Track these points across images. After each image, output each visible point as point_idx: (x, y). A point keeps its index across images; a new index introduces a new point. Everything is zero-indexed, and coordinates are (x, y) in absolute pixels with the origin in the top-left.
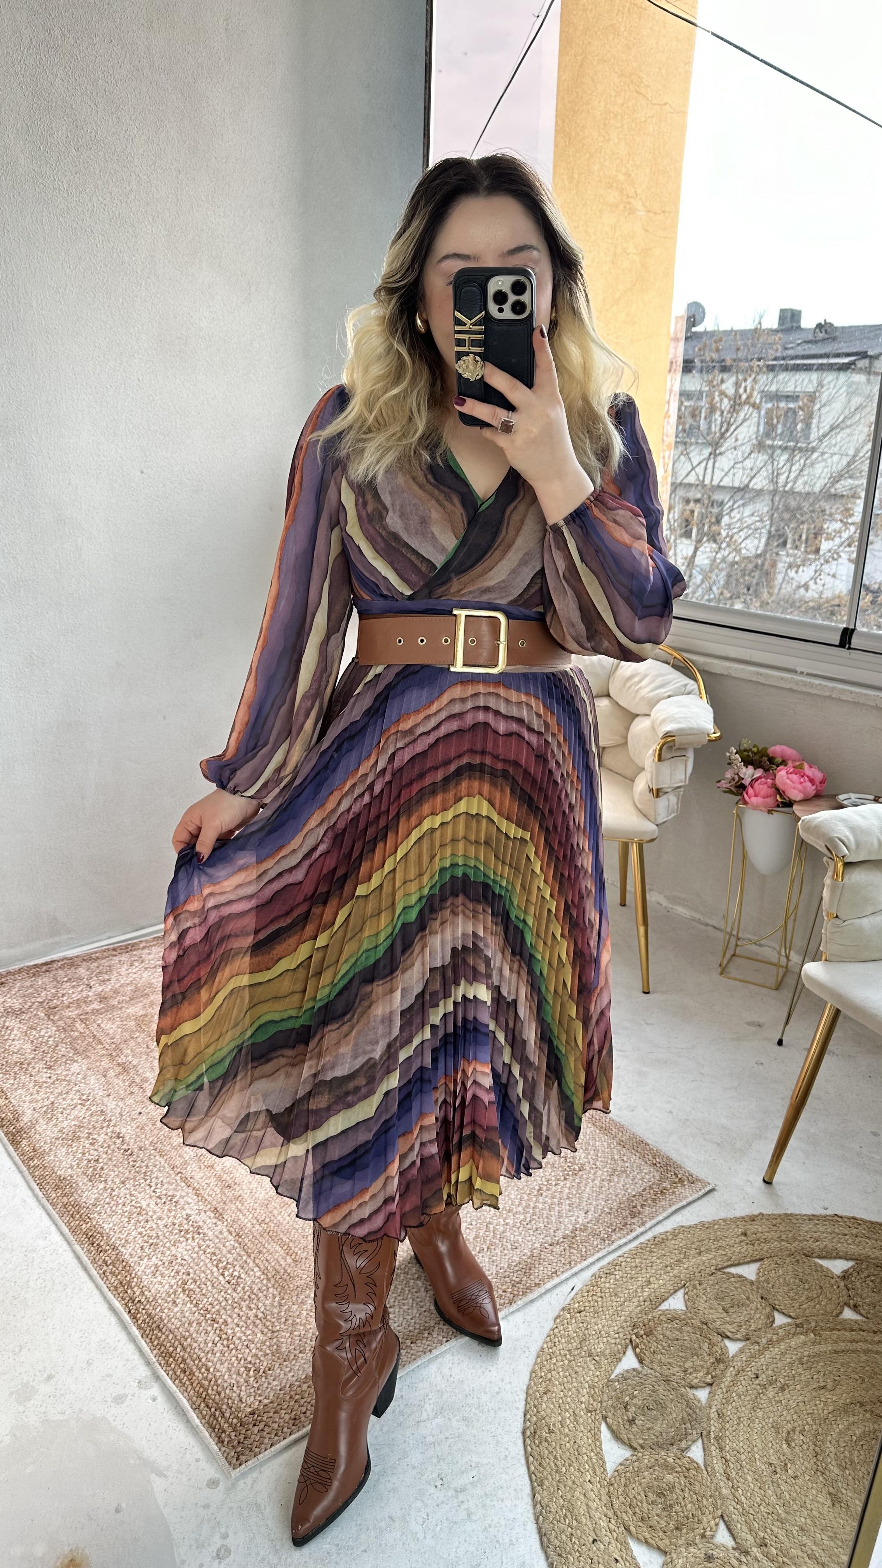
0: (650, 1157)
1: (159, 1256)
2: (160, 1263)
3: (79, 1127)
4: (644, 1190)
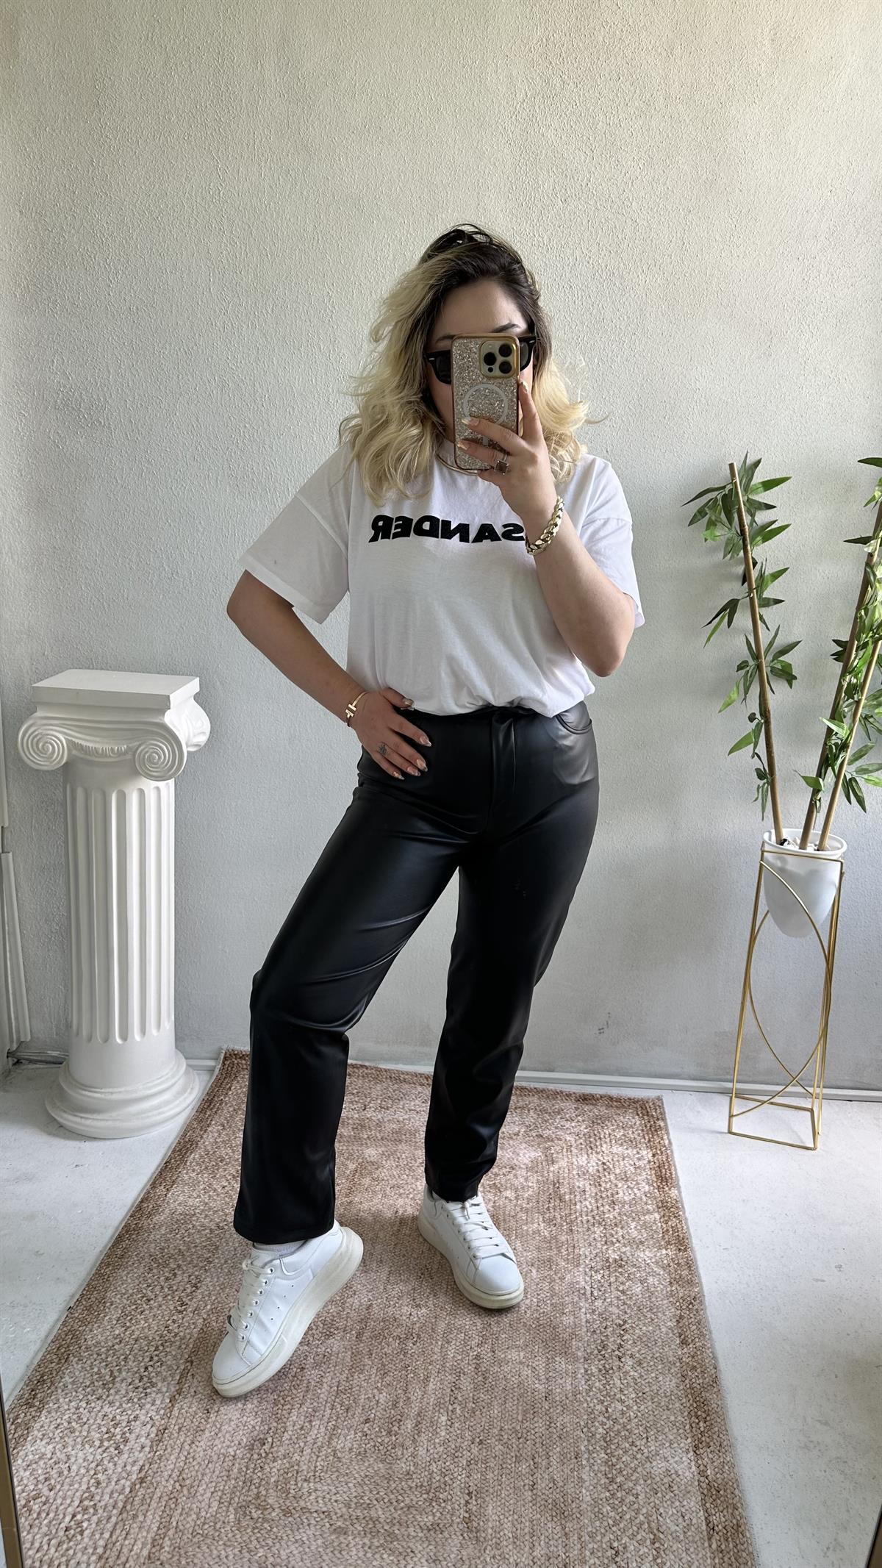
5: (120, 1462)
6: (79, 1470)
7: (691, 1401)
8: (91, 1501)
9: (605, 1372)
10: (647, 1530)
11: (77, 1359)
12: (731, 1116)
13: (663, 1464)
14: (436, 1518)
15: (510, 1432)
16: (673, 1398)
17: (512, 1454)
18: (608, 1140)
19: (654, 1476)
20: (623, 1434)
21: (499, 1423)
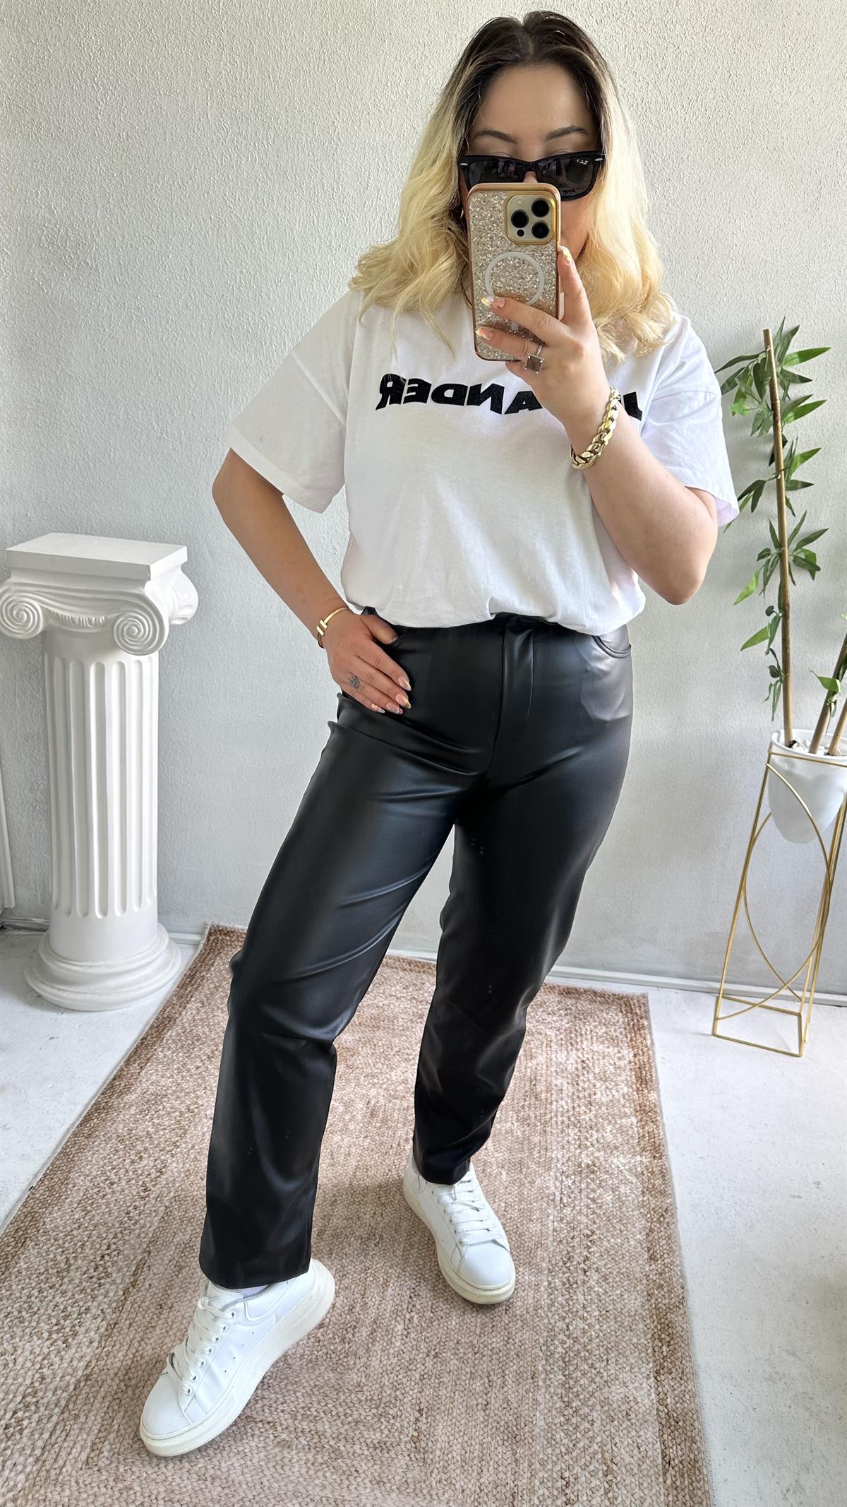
5: (67, 1356)
6: (24, 1363)
7: (655, 1323)
8: (34, 1397)
9: (570, 1285)
10: (600, 1461)
11: (33, 1243)
12: (716, 1019)
13: (622, 1390)
14: (384, 1436)
15: (467, 1346)
16: (637, 1318)
17: (468, 1370)
18: (589, 1037)
19: (611, 1402)
20: (582, 1354)
21: (456, 1336)
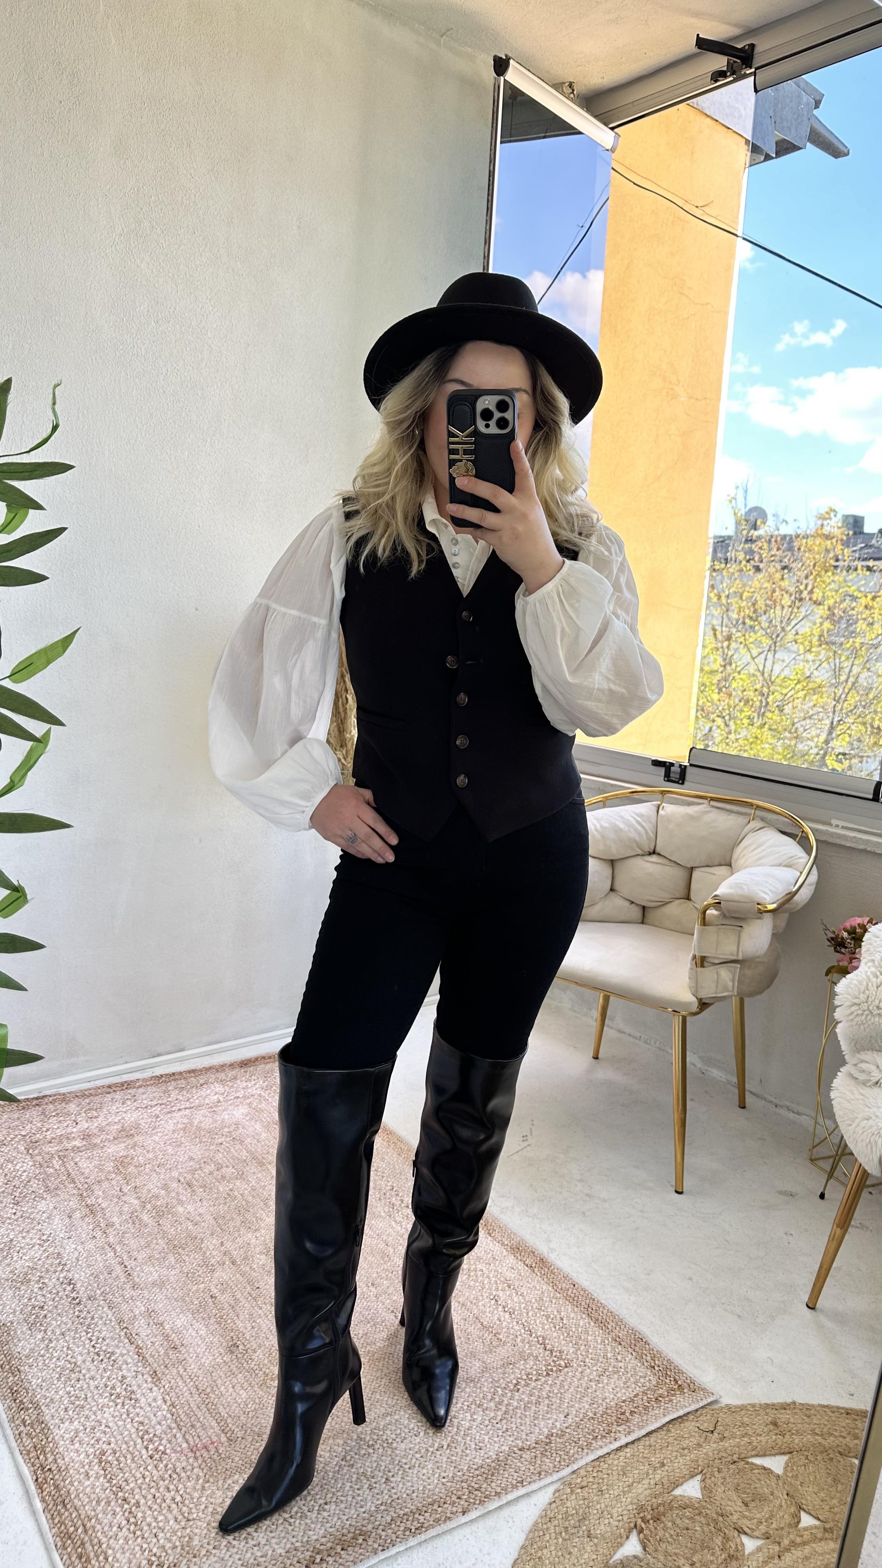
0: (649, 1358)
1: (82, 1420)
2: (82, 1428)
3: (33, 1269)
4: (636, 1395)
